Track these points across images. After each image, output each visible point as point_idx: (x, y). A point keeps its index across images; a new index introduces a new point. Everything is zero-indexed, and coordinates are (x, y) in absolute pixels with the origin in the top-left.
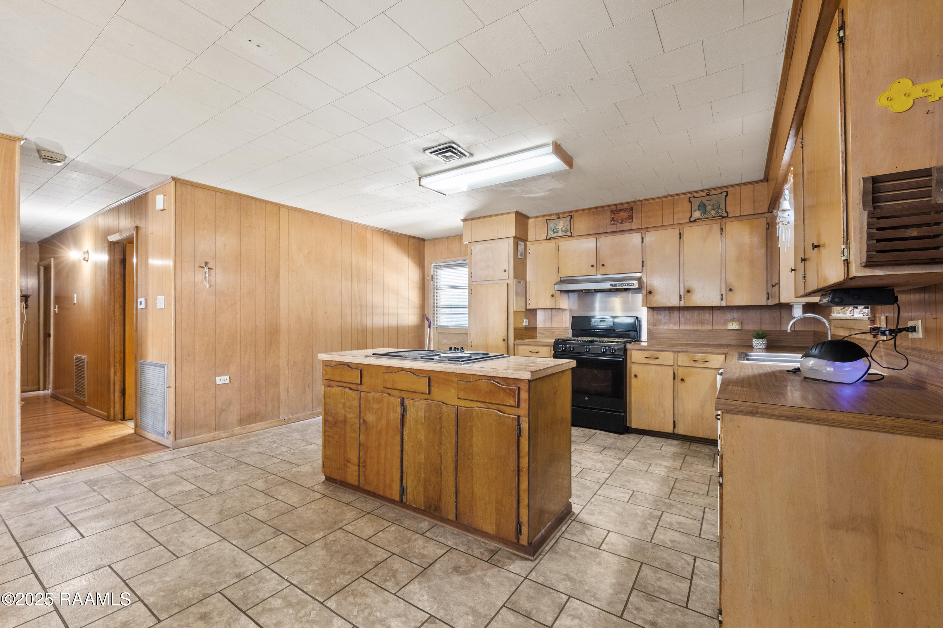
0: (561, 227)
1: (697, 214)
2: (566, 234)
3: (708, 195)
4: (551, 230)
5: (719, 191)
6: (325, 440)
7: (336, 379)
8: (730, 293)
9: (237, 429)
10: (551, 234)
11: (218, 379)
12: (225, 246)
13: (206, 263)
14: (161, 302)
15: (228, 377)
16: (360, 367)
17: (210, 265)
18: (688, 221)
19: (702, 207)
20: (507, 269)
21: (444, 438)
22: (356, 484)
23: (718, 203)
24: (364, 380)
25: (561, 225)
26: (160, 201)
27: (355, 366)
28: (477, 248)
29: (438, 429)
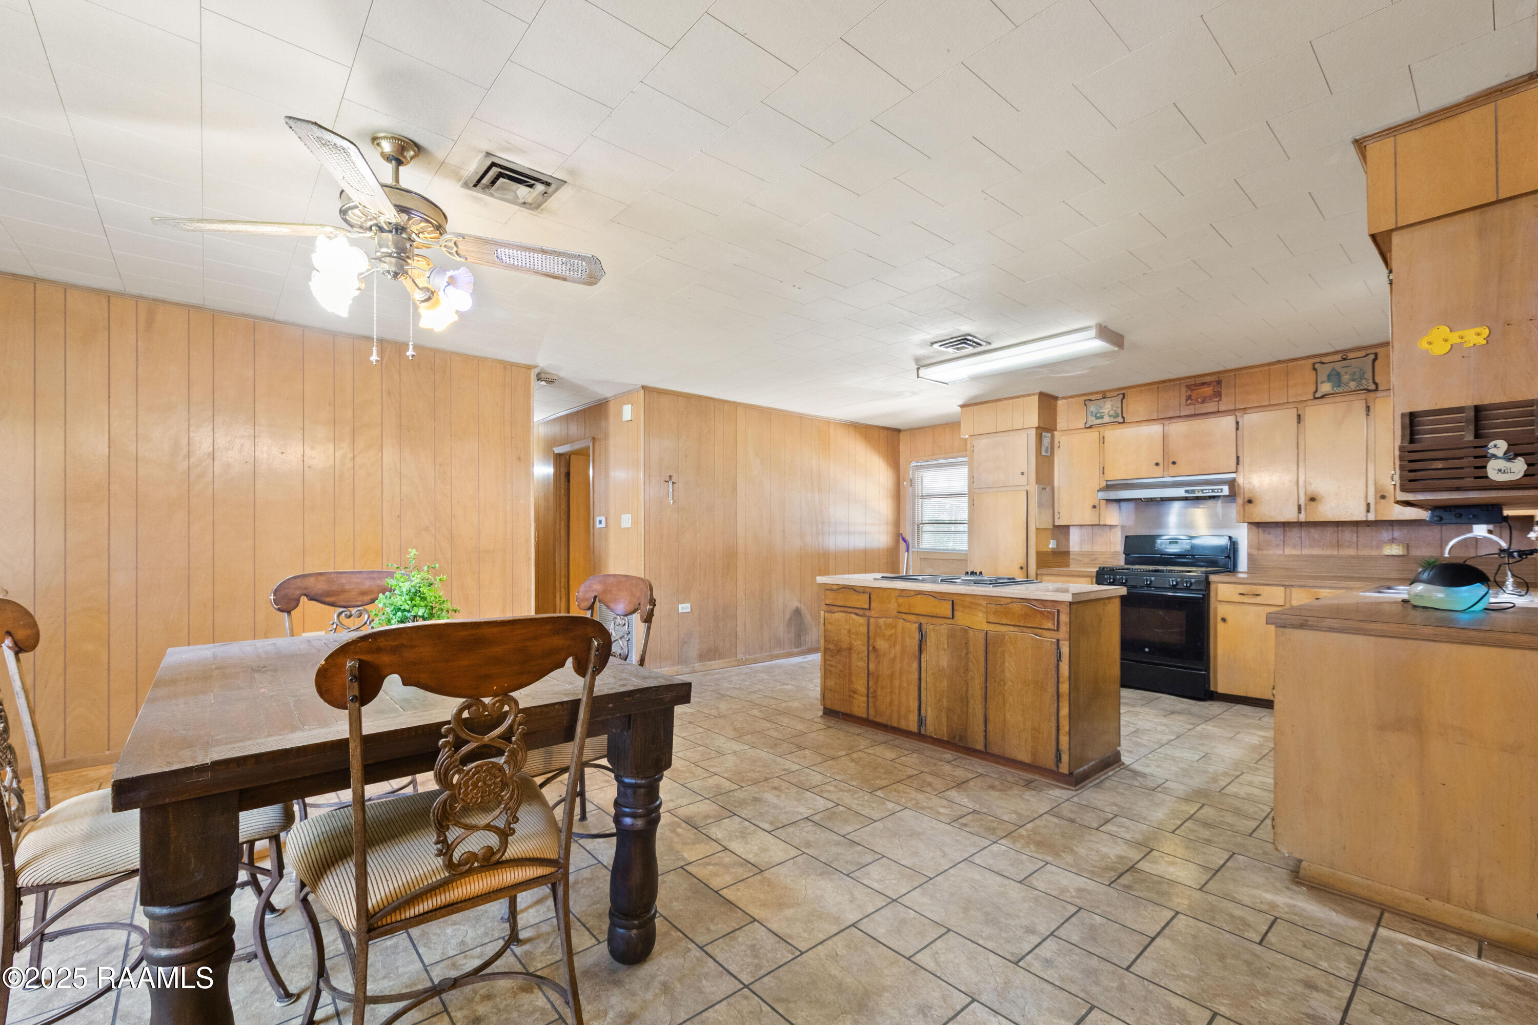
0: (1107, 411)
1: (1326, 388)
2: (1115, 420)
3: (1345, 359)
4: (1092, 415)
5: (1363, 353)
6: (825, 670)
7: (839, 604)
8: (1383, 501)
9: (698, 665)
10: (1093, 421)
11: (680, 606)
12: (686, 456)
13: (670, 477)
14: (626, 521)
15: (689, 605)
16: (868, 590)
17: (674, 479)
18: (1312, 397)
19: (1335, 377)
20: (1025, 471)
21: (970, 664)
22: (864, 716)
23: (1361, 370)
24: (872, 605)
25: (1108, 407)
26: (627, 412)
27: (862, 590)
28: (983, 442)
29: (963, 654)
